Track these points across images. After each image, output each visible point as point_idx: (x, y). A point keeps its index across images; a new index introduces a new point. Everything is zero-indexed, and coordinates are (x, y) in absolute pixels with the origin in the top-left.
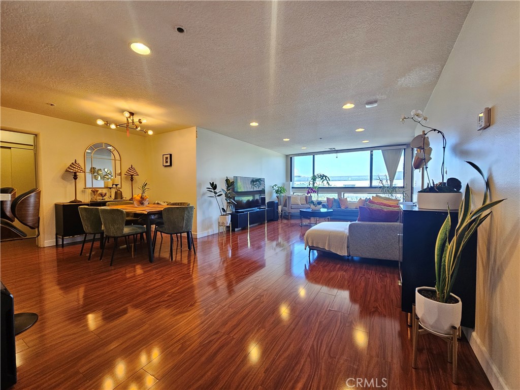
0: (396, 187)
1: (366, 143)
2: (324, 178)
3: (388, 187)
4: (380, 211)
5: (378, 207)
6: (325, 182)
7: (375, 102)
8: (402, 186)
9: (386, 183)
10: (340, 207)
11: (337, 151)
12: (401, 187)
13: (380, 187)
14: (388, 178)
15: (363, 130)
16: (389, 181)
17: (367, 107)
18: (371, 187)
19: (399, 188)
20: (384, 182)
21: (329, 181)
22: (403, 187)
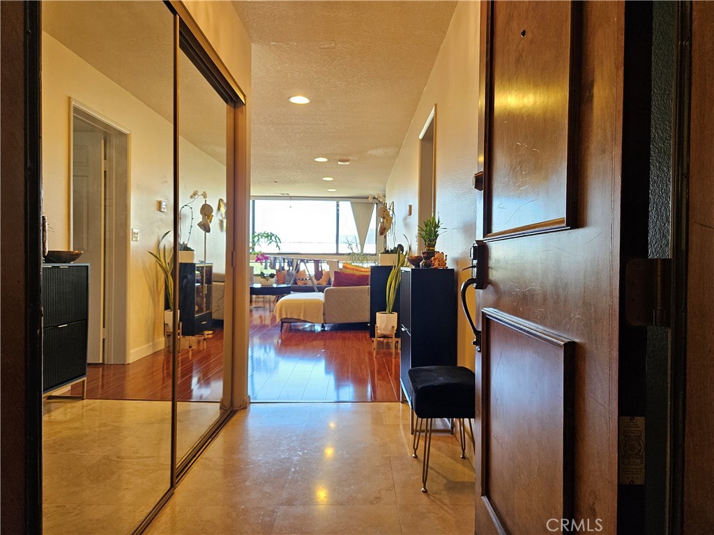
0: (367, 254)
1: (332, 192)
2: (273, 238)
3: (358, 254)
4: (352, 275)
5: (351, 272)
6: (274, 244)
7: (348, 161)
8: (374, 252)
9: (357, 250)
10: (296, 284)
11: (291, 198)
12: (373, 255)
13: (349, 254)
14: (358, 242)
15: (332, 179)
16: (359, 246)
17: (339, 163)
18: (337, 254)
19: (371, 255)
20: (354, 246)
21: (279, 244)
22: (376, 255)
